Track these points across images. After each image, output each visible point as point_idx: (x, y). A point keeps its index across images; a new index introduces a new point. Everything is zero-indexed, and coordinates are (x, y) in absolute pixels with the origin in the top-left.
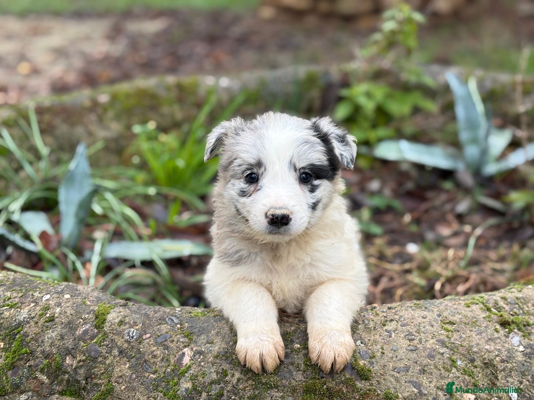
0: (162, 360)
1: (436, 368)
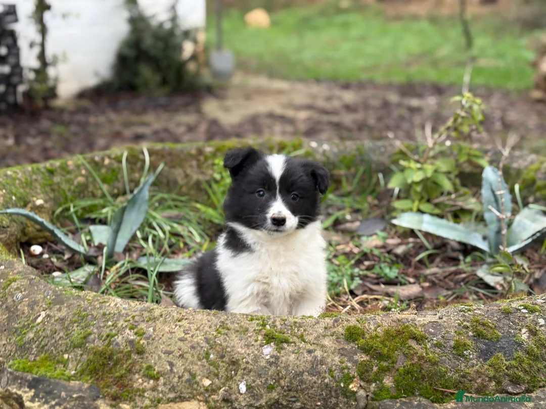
0: (26, 317)
1: (193, 356)
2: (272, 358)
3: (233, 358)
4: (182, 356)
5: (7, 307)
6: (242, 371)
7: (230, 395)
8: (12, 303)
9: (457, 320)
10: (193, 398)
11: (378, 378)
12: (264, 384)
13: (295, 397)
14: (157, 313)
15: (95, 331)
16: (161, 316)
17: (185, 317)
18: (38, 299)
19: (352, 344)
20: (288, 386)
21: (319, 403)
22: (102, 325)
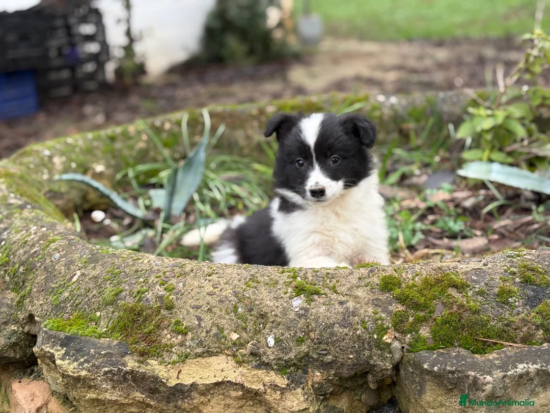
0: (62, 276)
1: (221, 310)
2: (301, 310)
3: (261, 311)
4: (210, 310)
5: (45, 267)
6: (271, 324)
7: (258, 348)
8: (50, 263)
9: (504, 266)
10: (221, 353)
11: (414, 329)
12: (293, 337)
13: (326, 350)
14: (188, 268)
15: (127, 288)
16: (192, 271)
17: (216, 272)
18: (74, 258)
19: (387, 295)
20: (318, 339)
21: (352, 356)
22: (134, 282)
